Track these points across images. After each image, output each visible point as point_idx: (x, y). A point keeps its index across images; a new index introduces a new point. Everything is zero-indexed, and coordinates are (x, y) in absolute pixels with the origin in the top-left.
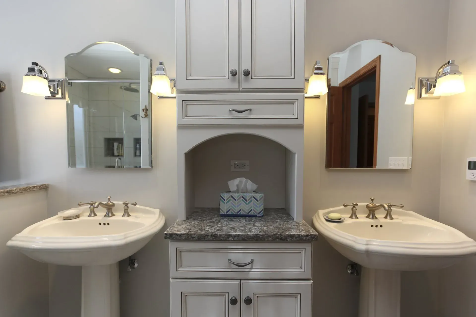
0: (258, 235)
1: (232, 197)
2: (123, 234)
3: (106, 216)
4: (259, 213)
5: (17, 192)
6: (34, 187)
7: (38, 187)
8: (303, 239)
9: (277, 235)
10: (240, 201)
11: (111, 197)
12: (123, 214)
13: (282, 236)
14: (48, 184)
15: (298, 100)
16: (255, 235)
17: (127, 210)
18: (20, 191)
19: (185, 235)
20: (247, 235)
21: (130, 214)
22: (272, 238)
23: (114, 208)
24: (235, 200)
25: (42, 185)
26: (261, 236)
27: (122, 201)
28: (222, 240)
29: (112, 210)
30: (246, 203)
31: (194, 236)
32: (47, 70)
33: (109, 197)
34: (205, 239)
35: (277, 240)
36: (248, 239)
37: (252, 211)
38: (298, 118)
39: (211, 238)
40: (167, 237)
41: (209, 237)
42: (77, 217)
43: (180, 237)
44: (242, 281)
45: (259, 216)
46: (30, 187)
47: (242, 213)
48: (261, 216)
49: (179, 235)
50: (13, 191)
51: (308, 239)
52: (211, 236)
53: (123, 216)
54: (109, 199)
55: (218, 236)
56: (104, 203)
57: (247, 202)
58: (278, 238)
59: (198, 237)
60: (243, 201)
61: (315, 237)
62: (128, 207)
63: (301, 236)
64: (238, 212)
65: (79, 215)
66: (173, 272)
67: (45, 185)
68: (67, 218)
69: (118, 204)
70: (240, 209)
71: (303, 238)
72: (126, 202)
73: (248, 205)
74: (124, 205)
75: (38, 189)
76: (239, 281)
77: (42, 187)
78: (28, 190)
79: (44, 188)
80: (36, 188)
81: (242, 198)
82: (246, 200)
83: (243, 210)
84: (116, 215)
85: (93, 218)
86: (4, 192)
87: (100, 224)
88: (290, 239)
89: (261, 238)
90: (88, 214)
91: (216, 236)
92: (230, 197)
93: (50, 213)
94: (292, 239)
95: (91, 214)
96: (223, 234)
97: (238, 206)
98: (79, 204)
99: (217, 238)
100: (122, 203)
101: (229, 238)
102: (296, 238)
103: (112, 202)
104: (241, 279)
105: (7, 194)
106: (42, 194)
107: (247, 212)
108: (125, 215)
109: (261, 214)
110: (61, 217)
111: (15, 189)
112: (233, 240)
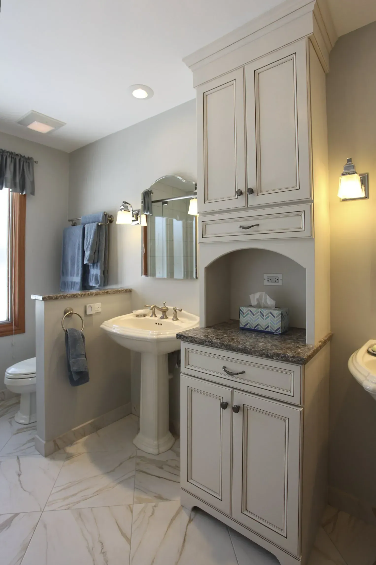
0: (246, 348)
1: (250, 311)
2: (157, 331)
3: (162, 318)
4: (276, 331)
5: (111, 293)
6: (122, 290)
7: (125, 291)
8: (289, 360)
9: (264, 351)
10: (258, 315)
11: (165, 302)
12: (172, 318)
13: (268, 353)
14: (131, 289)
15: (304, 211)
16: (244, 347)
17: (176, 315)
18: (113, 293)
19: (190, 338)
20: (237, 346)
21: (178, 318)
22: (259, 353)
23: (167, 312)
24: (253, 314)
25: (127, 289)
26: (249, 350)
27: (173, 307)
28: (216, 347)
29: (167, 313)
30: (263, 319)
31: (196, 340)
32: (131, 205)
33: (164, 302)
34: (204, 344)
35: (264, 356)
36: (238, 350)
37: (269, 328)
38: (305, 231)
39: (209, 344)
40: (178, 337)
41: (207, 342)
42: (145, 315)
43: (186, 339)
44: (234, 390)
45: (276, 333)
46: (119, 290)
47: (259, 328)
48: (278, 334)
49: (186, 337)
50: (109, 292)
51: (294, 361)
52: (209, 342)
53: (172, 320)
54: (164, 304)
55: (214, 343)
56: (160, 307)
57: (265, 318)
58: (264, 354)
59: (199, 341)
60: (260, 315)
61: (302, 360)
62: (176, 312)
63: (287, 356)
64: (255, 327)
65: (146, 314)
66: (182, 369)
67: (129, 289)
68: (138, 316)
69: (171, 309)
70: (257, 324)
71: (289, 358)
72: (175, 308)
73: (265, 321)
74: (174, 310)
75: (124, 292)
76: (232, 389)
77: (127, 290)
78: (118, 292)
79: (129, 291)
80: (123, 291)
81: (259, 313)
82: (263, 316)
83: (260, 325)
84: (169, 318)
85: (154, 318)
86: (104, 292)
87: (156, 323)
88: (276, 358)
89: (249, 351)
90: (151, 314)
91: (212, 342)
92: (248, 311)
93: (129, 311)
94: (278, 358)
95: (152, 315)
96: (218, 342)
97: (255, 321)
98: (145, 306)
99: (213, 345)
100: (172, 308)
101: (222, 346)
102: (282, 357)
103: (166, 307)
104: (234, 388)
105: (106, 294)
106: (127, 296)
107: (264, 328)
108: (174, 319)
109: (278, 332)
110: (134, 315)
111: (110, 290)
112: (225, 349)
